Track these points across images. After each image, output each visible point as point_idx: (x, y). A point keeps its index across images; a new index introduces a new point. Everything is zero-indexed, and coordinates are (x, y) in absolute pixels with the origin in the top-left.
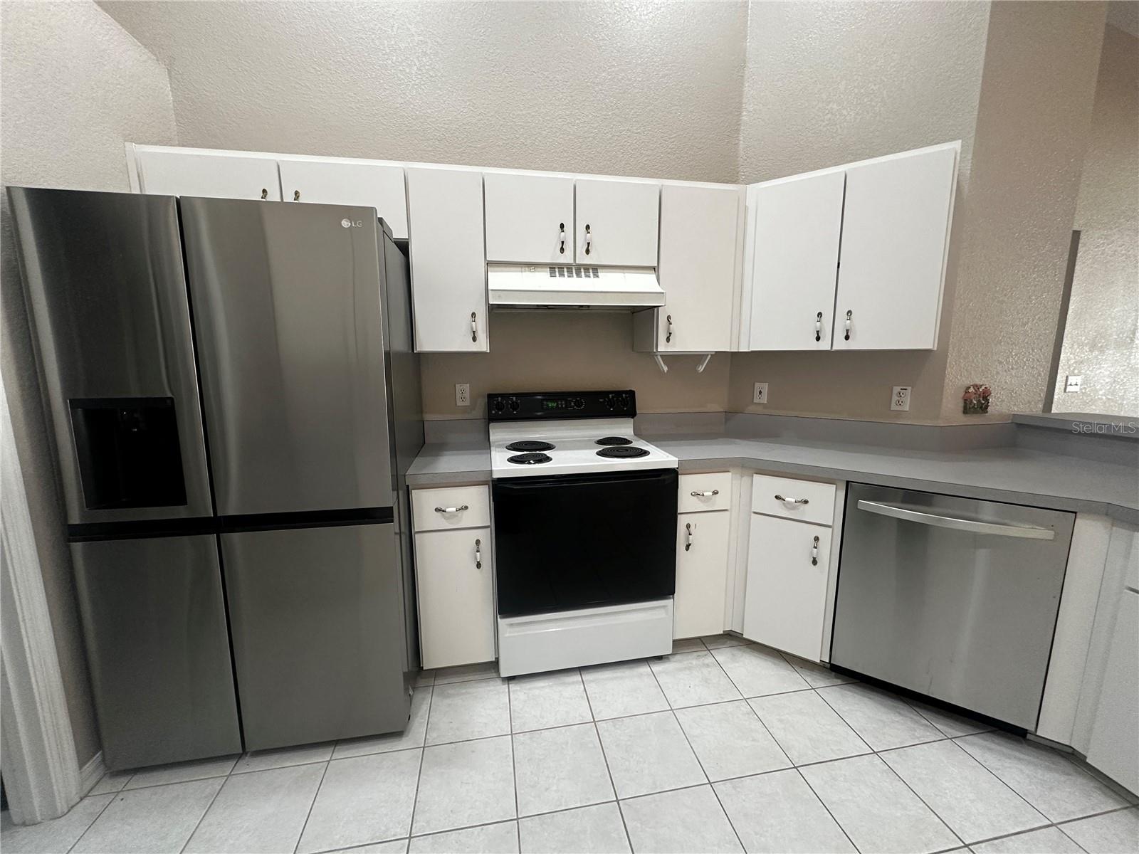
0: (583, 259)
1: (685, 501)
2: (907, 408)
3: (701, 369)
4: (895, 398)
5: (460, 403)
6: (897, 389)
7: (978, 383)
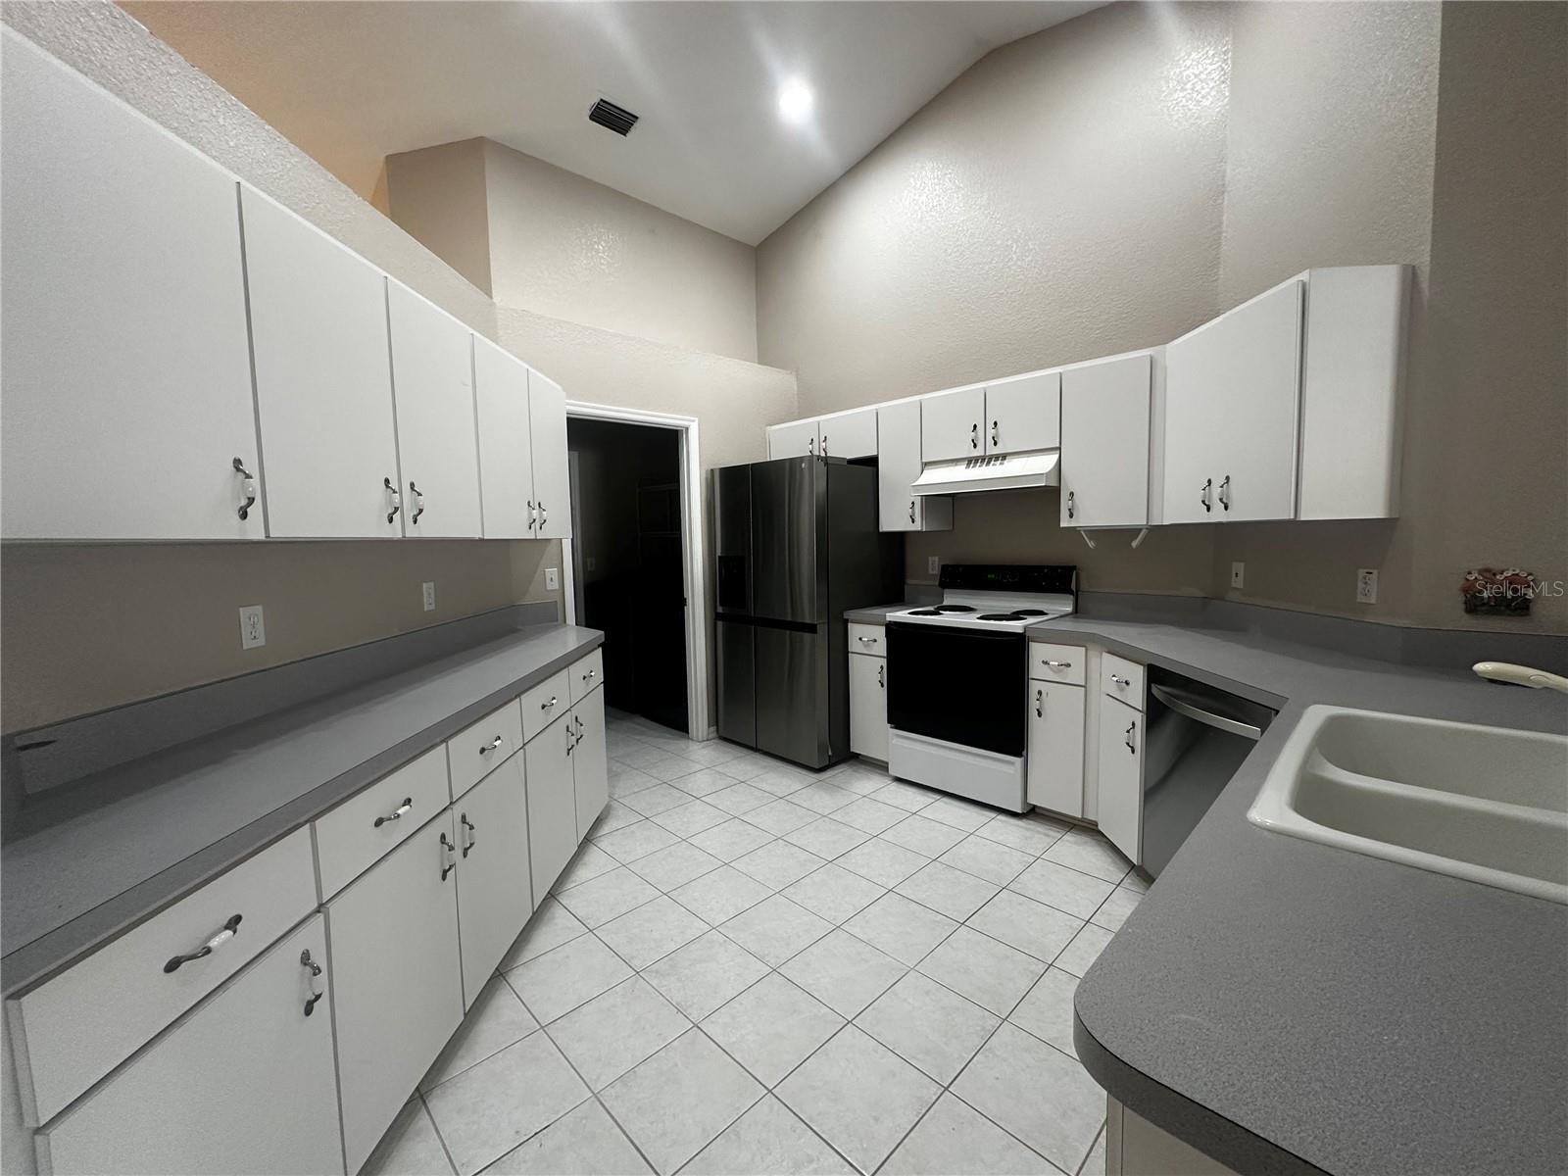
0: (992, 450)
1: (1036, 669)
2: (1373, 601)
3: (1134, 544)
4: (1360, 585)
5: (930, 572)
6: (1362, 572)
7: (1495, 565)
